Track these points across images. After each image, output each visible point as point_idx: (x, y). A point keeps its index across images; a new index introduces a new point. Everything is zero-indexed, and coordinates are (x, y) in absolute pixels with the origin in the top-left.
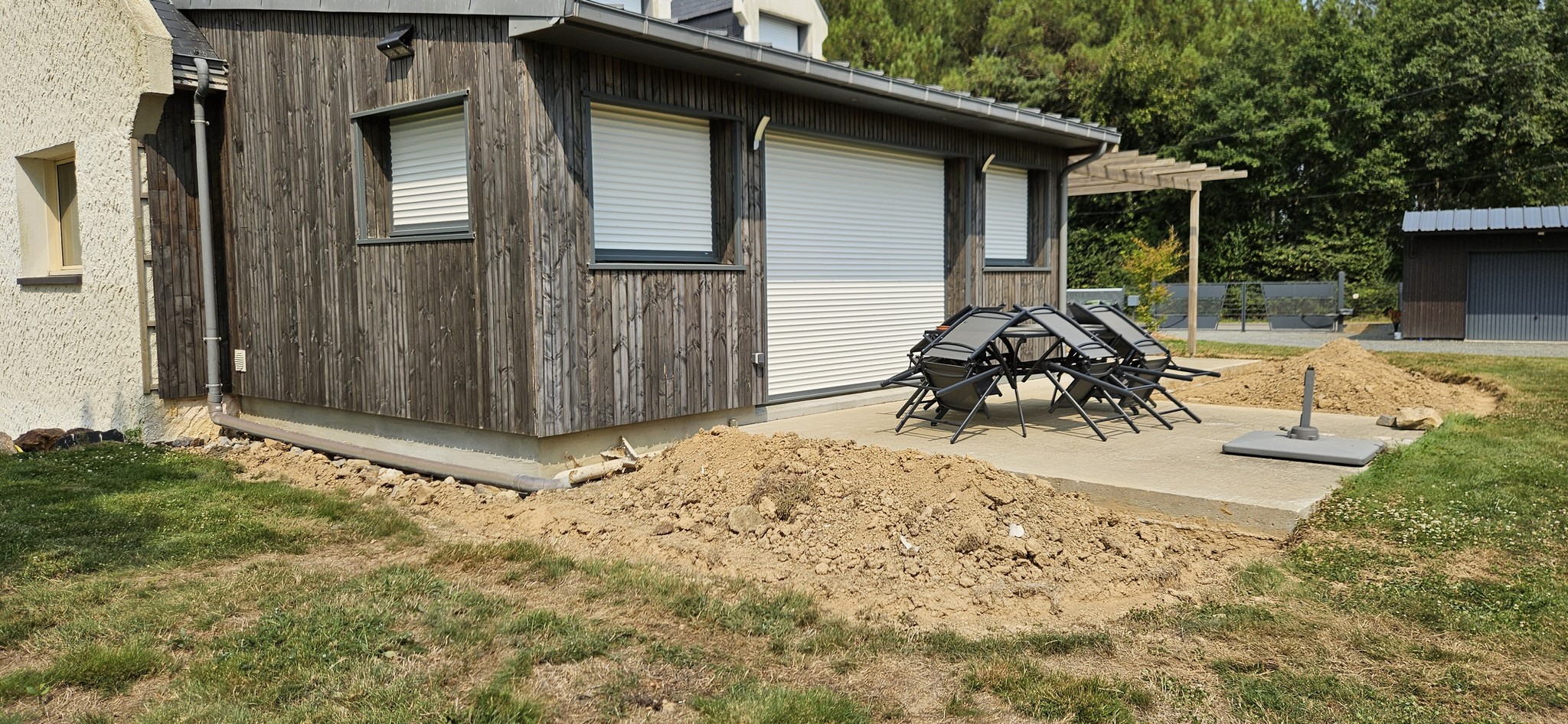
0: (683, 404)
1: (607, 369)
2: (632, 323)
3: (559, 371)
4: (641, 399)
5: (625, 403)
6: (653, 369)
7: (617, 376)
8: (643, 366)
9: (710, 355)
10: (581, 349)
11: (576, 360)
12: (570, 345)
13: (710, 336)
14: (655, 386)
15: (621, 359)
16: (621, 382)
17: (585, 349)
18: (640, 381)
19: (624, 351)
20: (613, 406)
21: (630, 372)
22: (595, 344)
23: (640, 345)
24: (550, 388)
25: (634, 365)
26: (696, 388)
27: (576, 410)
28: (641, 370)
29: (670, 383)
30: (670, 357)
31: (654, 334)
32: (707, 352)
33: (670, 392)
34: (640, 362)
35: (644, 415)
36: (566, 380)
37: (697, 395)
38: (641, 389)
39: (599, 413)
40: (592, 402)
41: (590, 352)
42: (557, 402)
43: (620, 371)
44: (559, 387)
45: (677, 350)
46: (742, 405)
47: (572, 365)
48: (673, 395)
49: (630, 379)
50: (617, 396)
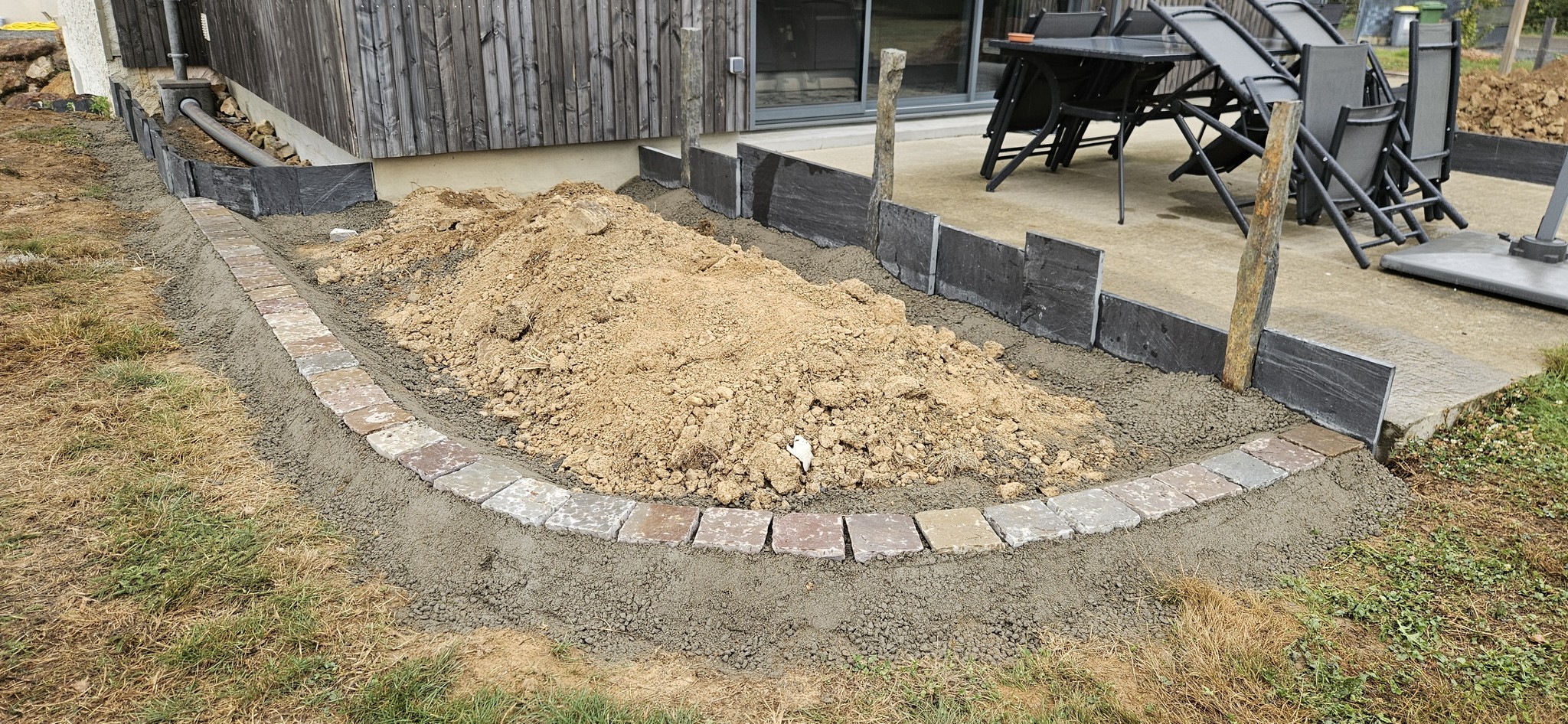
0: (608, 124)
1: (472, 68)
2: (513, 4)
3: (387, 67)
4: (534, 116)
5: (507, 118)
6: (554, 72)
7: (490, 82)
8: (536, 67)
9: (654, 56)
10: (423, 36)
11: (416, 52)
12: (404, 30)
13: (654, 29)
14: (557, 96)
15: (495, 56)
16: (498, 87)
17: (431, 37)
18: (532, 89)
19: (501, 44)
20: (486, 122)
21: (512, 75)
22: (448, 29)
23: (529, 36)
24: (374, 91)
25: (519, 64)
26: (629, 102)
27: (422, 125)
28: (531, 73)
29: (583, 95)
30: (584, 56)
31: (554, 21)
32: (648, 52)
33: (583, 106)
34: (530, 62)
35: (541, 138)
36: (401, 82)
37: (631, 113)
38: (533, 100)
39: (463, 130)
40: (450, 115)
41: (441, 42)
42: (389, 111)
43: (495, 73)
44: (389, 91)
45: (594, 47)
46: (710, 127)
47: (409, 59)
48: (590, 111)
49: (513, 84)
50: (493, 107)
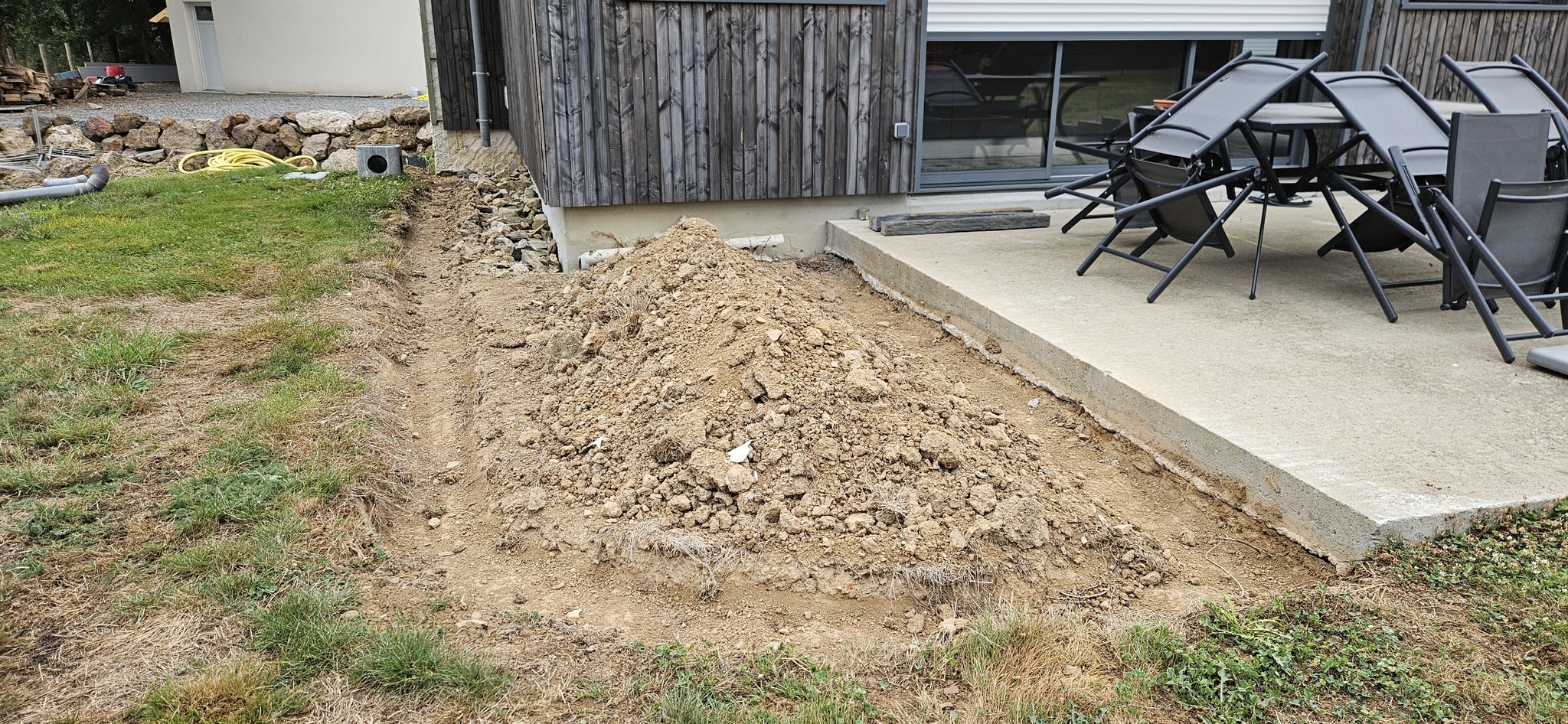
0: (772, 183)
1: (650, 132)
2: (689, 75)
3: (577, 130)
4: (703, 174)
5: (678, 176)
6: (724, 135)
7: (665, 143)
8: (707, 131)
9: (819, 122)
10: (608, 104)
11: (602, 117)
12: (593, 99)
13: (821, 97)
14: (725, 156)
15: (671, 122)
16: (670, 149)
17: (615, 104)
18: (702, 150)
19: (676, 111)
20: (660, 178)
21: (685, 137)
22: (630, 97)
23: (702, 104)
24: (565, 150)
25: (692, 128)
26: (793, 163)
27: (604, 180)
28: (702, 136)
29: (749, 157)
30: (751, 122)
31: (725, 90)
32: (814, 118)
33: (749, 166)
34: (701, 126)
35: (708, 194)
36: (588, 141)
37: (795, 174)
38: (703, 160)
39: (638, 185)
40: (628, 171)
41: (624, 108)
42: (576, 167)
43: (670, 136)
44: (578, 150)
45: (762, 113)
46: (873, 189)
47: (596, 123)
48: (755, 171)
49: (685, 146)
50: (666, 165)
